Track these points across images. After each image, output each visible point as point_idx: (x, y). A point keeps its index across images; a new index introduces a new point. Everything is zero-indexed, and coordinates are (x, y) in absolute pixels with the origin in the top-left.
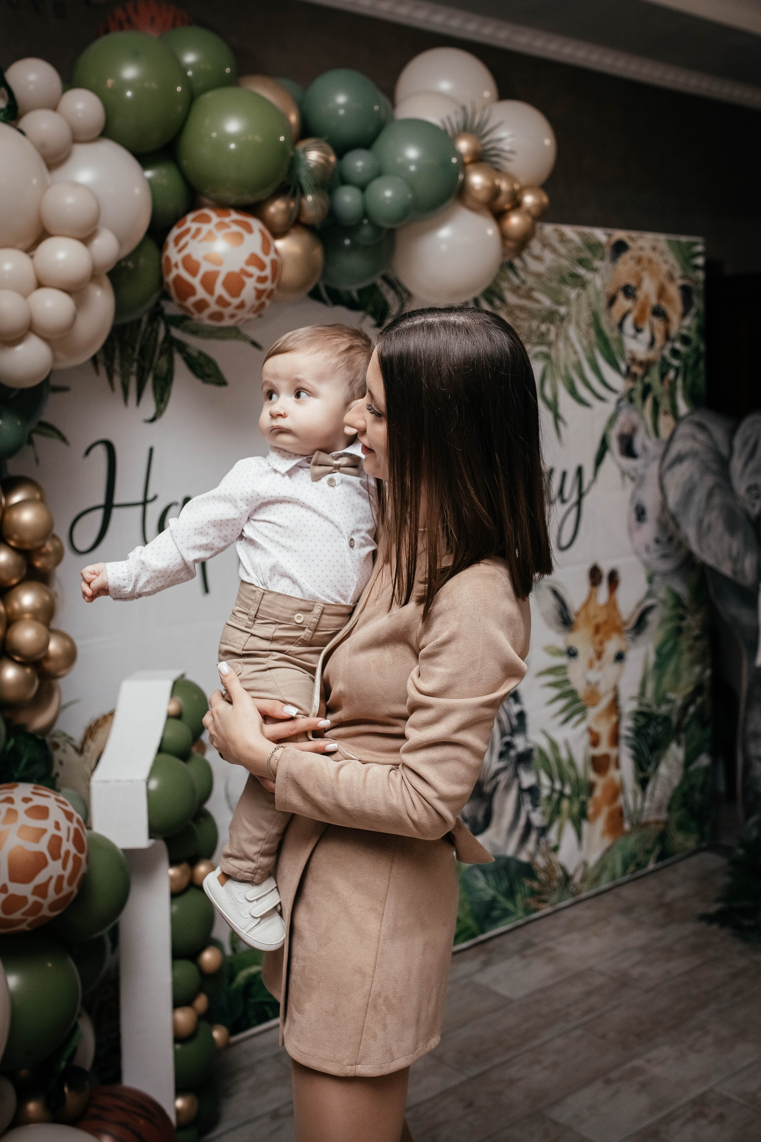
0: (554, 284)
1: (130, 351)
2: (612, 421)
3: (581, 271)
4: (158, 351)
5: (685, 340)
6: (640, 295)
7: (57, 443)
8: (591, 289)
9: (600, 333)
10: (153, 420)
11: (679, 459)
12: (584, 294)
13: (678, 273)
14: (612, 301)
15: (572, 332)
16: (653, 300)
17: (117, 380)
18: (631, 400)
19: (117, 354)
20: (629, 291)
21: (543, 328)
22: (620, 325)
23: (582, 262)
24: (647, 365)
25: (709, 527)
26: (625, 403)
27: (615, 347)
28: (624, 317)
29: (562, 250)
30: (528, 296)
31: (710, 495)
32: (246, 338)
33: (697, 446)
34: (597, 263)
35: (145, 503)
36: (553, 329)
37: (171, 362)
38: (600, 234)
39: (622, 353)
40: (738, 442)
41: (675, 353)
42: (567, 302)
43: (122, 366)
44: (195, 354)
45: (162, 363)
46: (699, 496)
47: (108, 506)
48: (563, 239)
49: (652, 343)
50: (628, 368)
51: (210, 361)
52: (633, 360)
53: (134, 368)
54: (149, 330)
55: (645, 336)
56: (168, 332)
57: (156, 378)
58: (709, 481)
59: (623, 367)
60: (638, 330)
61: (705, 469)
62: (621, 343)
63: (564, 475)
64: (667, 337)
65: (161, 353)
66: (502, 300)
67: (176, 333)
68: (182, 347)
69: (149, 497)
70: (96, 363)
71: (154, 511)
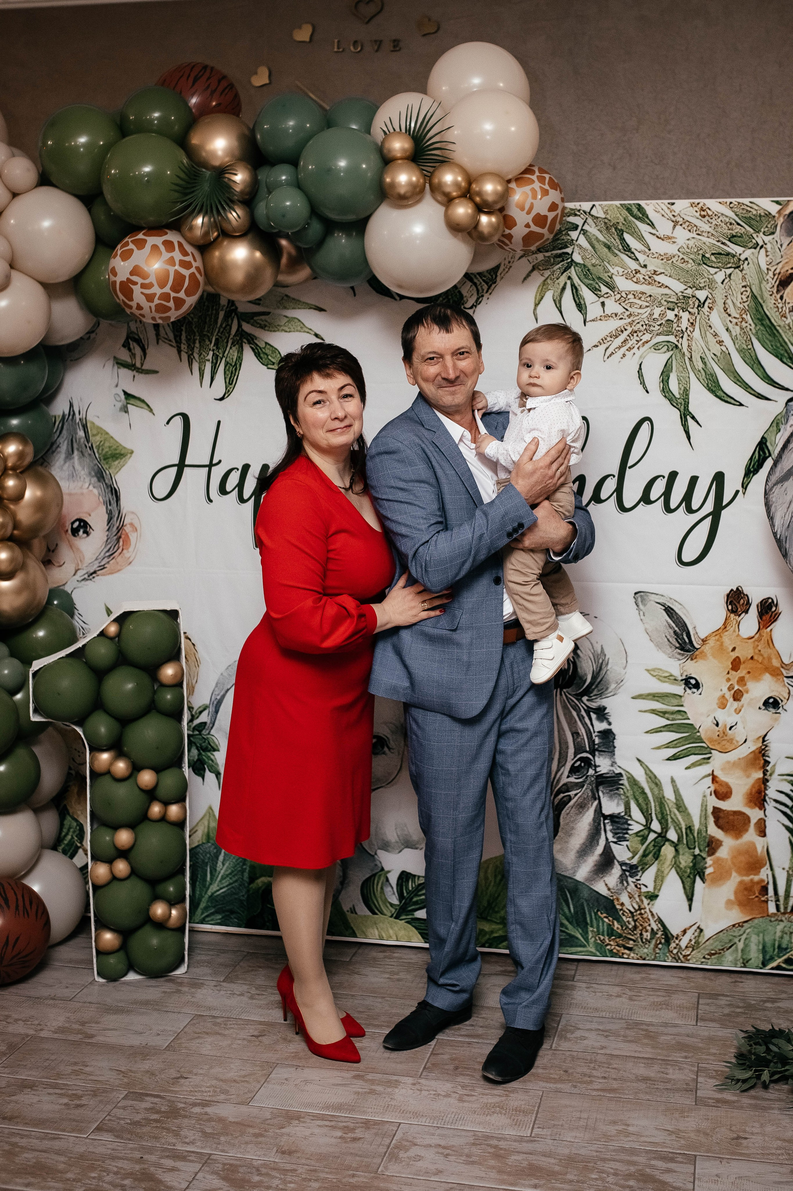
0: (690, 265)
1: (208, 342)
3: (735, 249)
4: (230, 342)
9: (761, 318)
10: (221, 399)
12: (736, 275)
15: (716, 319)
17: (196, 366)
19: (197, 345)
21: (670, 315)
23: (732, 238)
30: (650, 280)
32: (309, 331)
34: (760, 238)
35: (210, 466)
36: (685, 316)
37: (241, 351)
38: (767, 204)
42: (711, 285)
43: (200, 354)
44: (262, 344)
45: (233, 353)
47: (181, 466)
48: (704, 214)
51: (275, 350)
53: (210, 357)
54: (224, 326)
56: (240, 326)
57: (227, 365)
63: (694, 481)
65: (233, 344)
66: (611, 287)
67: (247, 327)
68: (251, 339)
69: (214, 462)
70: (179, 352)
71: (218, 473)
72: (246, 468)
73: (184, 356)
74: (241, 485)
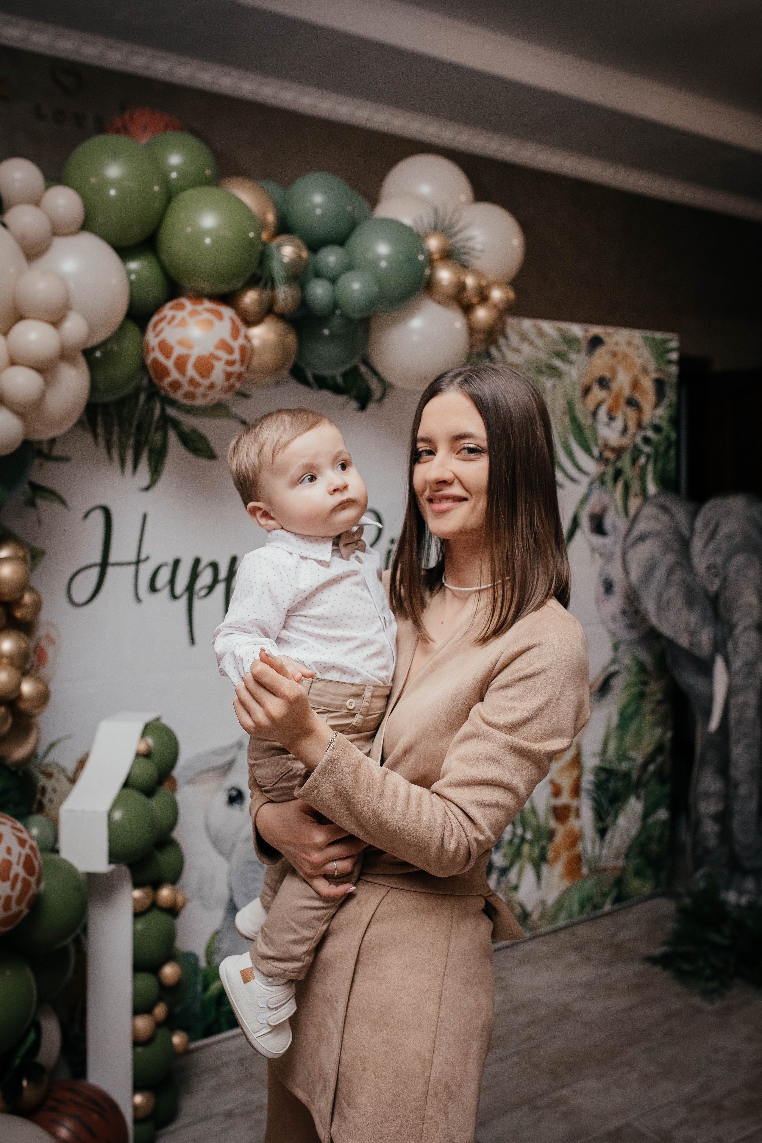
0: (531, 375)
1: (128, 427)
2: (583, 501)
3: (557, 363)
4: (153, 427)
5: (657, 429)
6: (615, 386)
7: (58, 507)
8: (566, 380)
9: (574, 420)
10: (147, 489)
11: (642, 538)
12: (559, 384)
13: (652, 366)
14: (587, 391)
16: (627, 391)
17: (115, 453)
18: (603, 483)
19: (117, 429)
20: (603, 383)
22: (595, 414)
23: (559, 355)
24: (619, 451)
25: (669, 602)
26: (597, 485)
27: (588, 434)
28: (598, 406)
29: (540, 343)
31: (671, 571)
32: (235, 417)
33: (659, 527)
34: (573, 356)
35: (138, 562)
37: (165, 437)
38: (576, 330)
39: (595, 438)
40: (699, 524)
41: (647, 440)
43: (120, 439)
44: (188, 430)
45: (157, 438)
46: (660, 573)
47: (104, 564)
48: (541, 333)
49: (625, 430)
50: (601, 454)
51: (202, 438)
52: (606, 446)
53: (131, 441)
54: (146, 409)
55: (618, 424)
56: (163, 410)
57: (151, 451)
58: (670, 559)
59: (596, 452)
60: (612, 418)
61: (666, 548)
62: (594, 429)
64: (640, 425)
65: (157, 429)
67: (171, 411)
68: (176, 424)
69: (143, 556)
70: (95, 436)
71: (146, 571)
72: (177, 563)
73: (102, 442)
74: (172, 582)
